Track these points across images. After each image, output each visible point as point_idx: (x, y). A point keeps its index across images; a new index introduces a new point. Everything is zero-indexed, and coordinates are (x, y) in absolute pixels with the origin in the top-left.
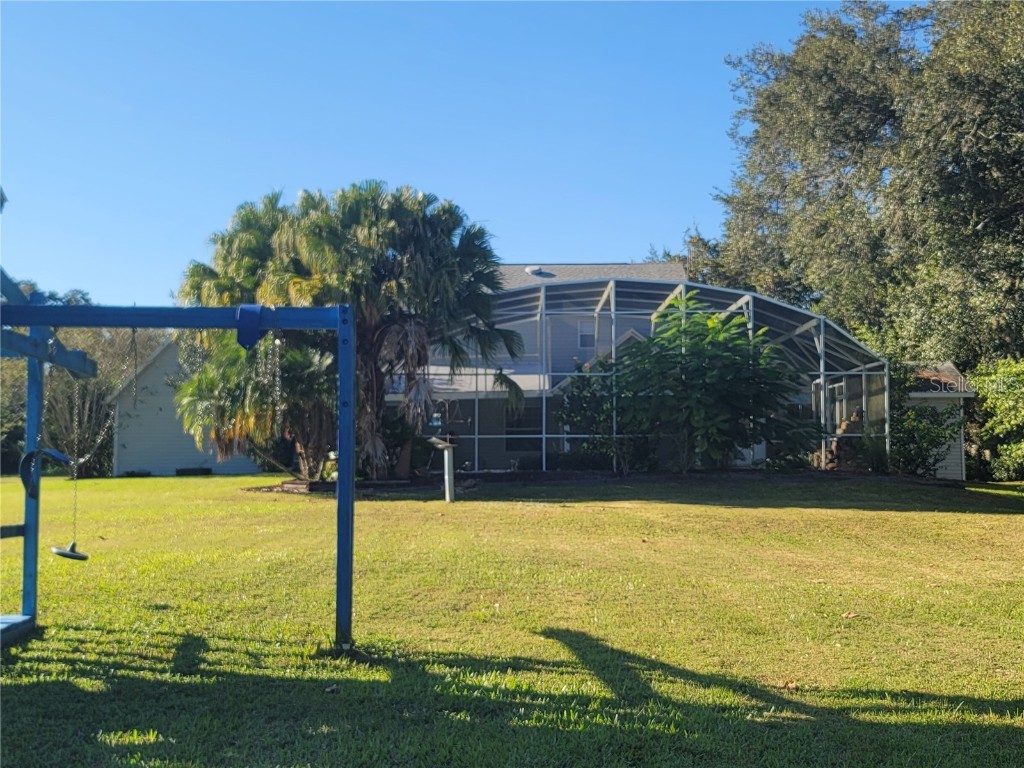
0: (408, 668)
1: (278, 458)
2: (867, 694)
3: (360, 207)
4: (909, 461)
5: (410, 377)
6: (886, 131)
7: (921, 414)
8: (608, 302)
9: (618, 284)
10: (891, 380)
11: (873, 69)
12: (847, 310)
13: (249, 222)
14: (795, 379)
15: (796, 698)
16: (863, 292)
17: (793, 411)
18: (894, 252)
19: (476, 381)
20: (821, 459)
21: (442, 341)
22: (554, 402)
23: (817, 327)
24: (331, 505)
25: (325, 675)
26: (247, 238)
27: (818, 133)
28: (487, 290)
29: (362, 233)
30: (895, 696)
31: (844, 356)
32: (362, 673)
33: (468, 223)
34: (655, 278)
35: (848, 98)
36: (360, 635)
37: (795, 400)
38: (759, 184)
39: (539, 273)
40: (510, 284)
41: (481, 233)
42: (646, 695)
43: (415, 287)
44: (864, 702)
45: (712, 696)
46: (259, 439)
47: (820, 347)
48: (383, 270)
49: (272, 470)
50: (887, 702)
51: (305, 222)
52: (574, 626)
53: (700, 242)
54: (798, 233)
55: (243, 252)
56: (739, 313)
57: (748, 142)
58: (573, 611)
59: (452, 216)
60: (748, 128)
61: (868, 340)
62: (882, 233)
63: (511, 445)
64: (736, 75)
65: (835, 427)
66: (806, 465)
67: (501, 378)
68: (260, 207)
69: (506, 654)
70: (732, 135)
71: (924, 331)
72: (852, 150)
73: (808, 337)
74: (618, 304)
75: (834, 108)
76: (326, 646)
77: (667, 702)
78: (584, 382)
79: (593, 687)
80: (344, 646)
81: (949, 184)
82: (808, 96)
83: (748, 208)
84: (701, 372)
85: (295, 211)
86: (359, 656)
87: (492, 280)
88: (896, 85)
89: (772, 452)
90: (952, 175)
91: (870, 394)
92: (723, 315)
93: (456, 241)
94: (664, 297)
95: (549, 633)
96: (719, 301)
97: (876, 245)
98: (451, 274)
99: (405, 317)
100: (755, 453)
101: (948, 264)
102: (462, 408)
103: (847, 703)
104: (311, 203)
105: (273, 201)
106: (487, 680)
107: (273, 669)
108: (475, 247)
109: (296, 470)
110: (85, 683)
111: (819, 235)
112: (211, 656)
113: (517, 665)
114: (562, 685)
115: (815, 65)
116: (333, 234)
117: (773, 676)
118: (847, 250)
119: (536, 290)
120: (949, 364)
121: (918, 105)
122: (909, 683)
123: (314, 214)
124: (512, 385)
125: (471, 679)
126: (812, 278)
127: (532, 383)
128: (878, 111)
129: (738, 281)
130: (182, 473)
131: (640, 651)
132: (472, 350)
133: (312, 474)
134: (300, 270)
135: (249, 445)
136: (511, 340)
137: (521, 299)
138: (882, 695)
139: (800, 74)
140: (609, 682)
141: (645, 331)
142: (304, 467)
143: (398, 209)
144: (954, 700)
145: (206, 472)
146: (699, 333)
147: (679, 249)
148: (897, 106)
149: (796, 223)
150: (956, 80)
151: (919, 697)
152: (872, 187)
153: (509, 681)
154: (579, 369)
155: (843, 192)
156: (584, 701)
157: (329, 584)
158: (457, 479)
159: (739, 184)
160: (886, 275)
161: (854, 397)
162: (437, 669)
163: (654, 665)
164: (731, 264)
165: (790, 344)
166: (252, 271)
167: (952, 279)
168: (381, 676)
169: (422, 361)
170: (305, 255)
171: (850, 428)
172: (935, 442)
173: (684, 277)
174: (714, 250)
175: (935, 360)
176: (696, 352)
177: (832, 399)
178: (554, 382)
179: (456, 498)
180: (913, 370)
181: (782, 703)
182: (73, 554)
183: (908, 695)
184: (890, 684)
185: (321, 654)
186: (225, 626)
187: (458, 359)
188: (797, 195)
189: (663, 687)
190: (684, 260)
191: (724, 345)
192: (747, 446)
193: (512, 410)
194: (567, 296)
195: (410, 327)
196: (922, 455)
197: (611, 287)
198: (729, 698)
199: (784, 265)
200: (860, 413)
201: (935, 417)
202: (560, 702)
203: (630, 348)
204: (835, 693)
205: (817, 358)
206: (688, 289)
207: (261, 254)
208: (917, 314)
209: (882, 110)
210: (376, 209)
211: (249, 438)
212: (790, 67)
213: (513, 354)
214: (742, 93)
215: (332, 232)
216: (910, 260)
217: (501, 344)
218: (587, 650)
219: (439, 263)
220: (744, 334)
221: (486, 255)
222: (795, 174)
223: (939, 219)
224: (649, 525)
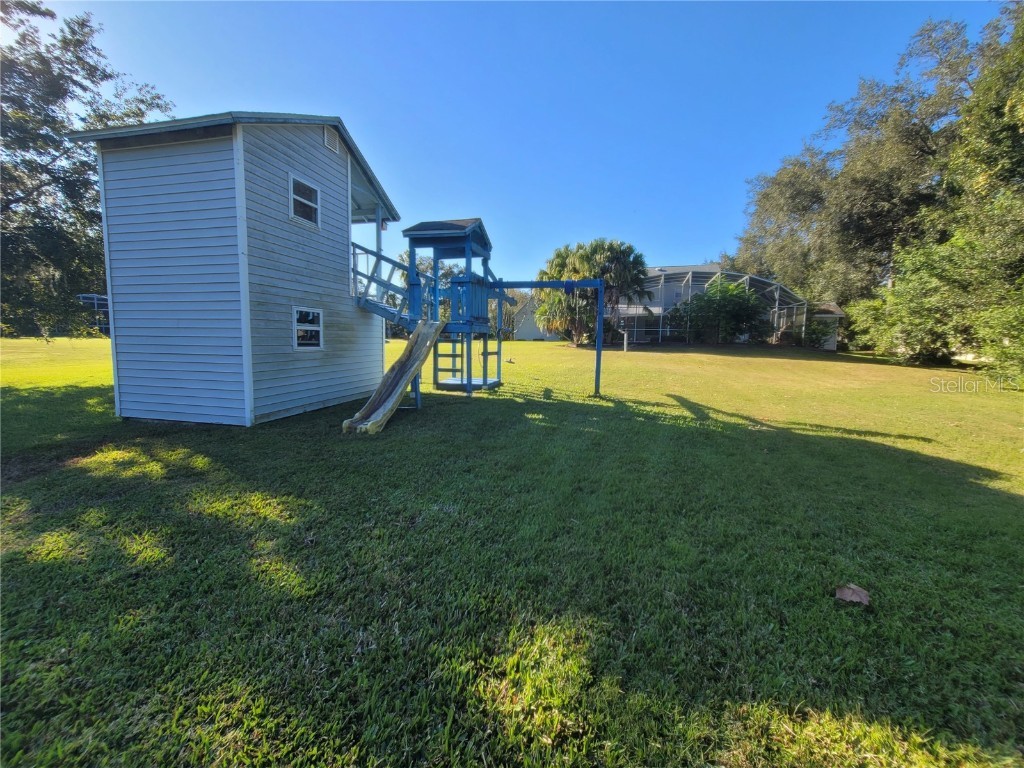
0: (620, 403)
1: (567, 336)
2: (799, 424)
3: (597, 248)
4: (812, 342)
5: (613, 308)
6: (816, 206)
7: (819, 323)
8: (688, 280)
9: (693, 273)
10: (808, 310)
11: (813, 179)
12: (788, 281)
13: (559, 255)
14: (765, 309)
15: (768, 423)
16: (796, 274)
17: (762, 322)
18: (813, 257)
19: (636, 310)
20: (773, 340)
21: (625, 295)
22: (665, 317)
23: (776, 288)
24: (595, 352)
25: (591, 403)
26: (559, 260)
27: (785, 208)
28: (642, 277)
29: (598, 257)
30: (811, 425)
31: (787, 299)
32: (604, 403)
33: (636, 252)
34: (707, 271)
35: (799, 193)
36: (602, 392)
37: (764, 317)
38: (756, 232)
39: (661, 270)
40: (650, 275)
41: (641, 256)
42: (707, 417)
43: (616, 276)
44: (798, 427)
45: (733, 420)
46: (560, 329)
47: (777, 295)
48: (604, 270)
49: (564, 339)
50: (808, 427)
51: (578, 254)
52: (677, 394)
53: (726, 257)
54: (770, 250)
55: (556, 266)
56: (743, 283)
57: (752, 215)
58: (676, 388)
59: (630, 250)
60: (752, 209)
61: (798, 293)
62: (809, 250)
63: (647, 333)
64: (749, 187)
65: (779, 328)
66: (766, 342)
67: (646, 309)
68: (563, 250)
69: (654, 401)
70: (744, 212)
71: (825, 289)
72: (800, 215)
73: (772, 292)
74: (693, 281)
75: (793, 198)
76: (592, 394)
77: (716, 421)
78: (677, 310)
79: (687, 413)
80: (597, 394)
81: (844, 227)
82: (782, 193)
83: (750, 242)
84: (725, 306)
85: (575, 250)
86: (601, 398)
87: (644, 273)
88: (824, 185)
89: (751, 337)
90: (846, 223)
91: (797, 315)
92: (736, 284)
93: (631, 259)
94: (711, 278)
95: (668, 396)
96: (734, 278)
97: (805, 255)
98: (629, 271)
99: (612, 287)
100: (744, 337)
101: (839, 261)
102: (630, 320)
103: (790, 426)
104: (580, 247)
105: (567, 247)
106: (648, 408)
107: (574, 400)
108: (639, 262)
109: (572, 340)
110: (518, 400)
111: (780, 251)
112: (555, 395)
113: (658, 405)
114: (676, 412)
115: (786, 180)
116: (588, 258)
117: (758, 416)
118: (792, 258)
119: (661, 276)
120: (834, 303)
121: (834, 193)
122: (817, 422)
123: (581, 251)
124: (650, 311)
125: (642, 408)
126: (776, 268)
127: (657, 310)
128: (813, 197)
129: (742, 271)
130: (535, 340)
131: (703, 404)
132: (635, 298)
133: (578, 341)
134: (576, 271)
135: (557, 332)
136: (650, 294)
137: (656, 279)
138: (806, 425)
139: (779, 184)
140: (693, 412)
141: (702, 291)
142: (575, 339)
143: (611, 248)
144: (837, 429)
145: (542, 340)
146: (724, 291)
147: (717, 259)
148: (824, 195)
149: (770, 246)
150: (854, 181)
151: (821, 427)
152: (808, 229)
153: (656, 409)
154: (676, 305)
155: (793, 232)
156: (685, 418)
157: (594, 375)
158: (629, 344)
159: (746, 232)
160: (808, 267)
161: (789, 316)
162: (630, 404)
163: (709, 408)
164: (739, 264)
165: (763, 295)
166: (560, 272)
167: (841, 267)
168: (611, 405)
169: (617, 303)
170: (577, 266)
171: (787, 328)
172: (825, 334)
173: (719, 270)
174: (733, 260)
175: (829, 301)
176: (723, 298)
177: (779, 317)
178: (665, 310)
179: (628, 350)
180: (817, 305)
181: (762, 425)
182: (510, 362)
183: (817, 426)
184: (808, 421)
185: (590, 396)
186: (557, 386)
187: (630, 301)
188: (771, 235)
189: (713, 415)
190: (719, 264)
191: (736, 296)
192: (741, 334)
193: (649, 322)
194: (672, 278)
195: (614, 290)
196: (818, 340)
197: (690, 275)
198: (741, 421)
199: (762, 264)
200: (792, 323)
201: (826, 324)
202: (676, 418)
203: (696, 297)
204: (784, 423)
205: (775, 301)
206: (722, 274)
207: (563, 266)
208: (823, 282)
209: (817, 198)
210: (603, 248)
211: (557, 329)
212: (775, 182)
213: (650, 299)
214: (751, 194)
215: (588, 257)
216: (821, 260)
217: (646, 296)
218: (684, 402)
219: (625, 267)
220: (744, 291)
221: (642, 264)
222: (771, 227)
223: (839, 242)
224: (701, 362)
